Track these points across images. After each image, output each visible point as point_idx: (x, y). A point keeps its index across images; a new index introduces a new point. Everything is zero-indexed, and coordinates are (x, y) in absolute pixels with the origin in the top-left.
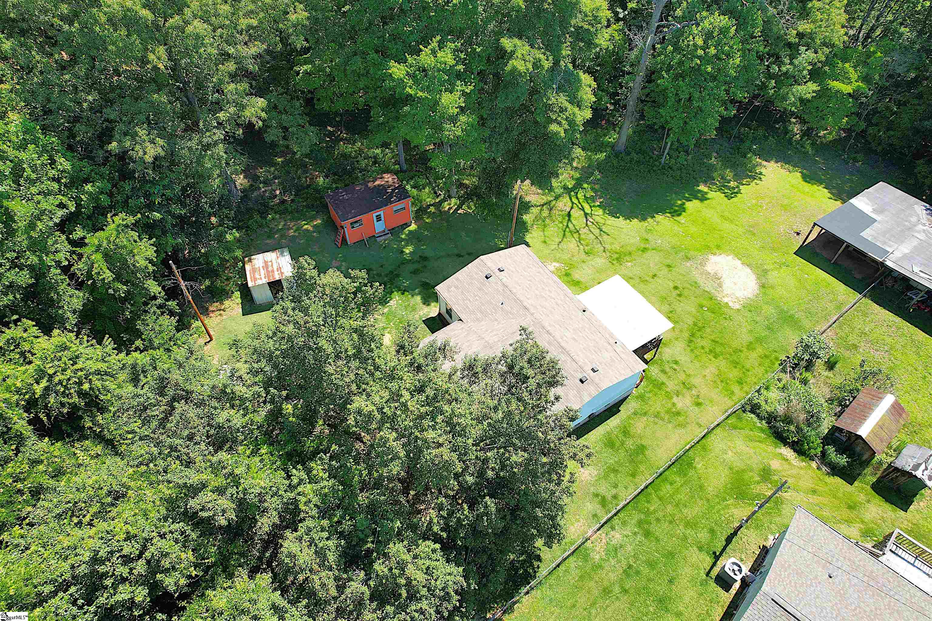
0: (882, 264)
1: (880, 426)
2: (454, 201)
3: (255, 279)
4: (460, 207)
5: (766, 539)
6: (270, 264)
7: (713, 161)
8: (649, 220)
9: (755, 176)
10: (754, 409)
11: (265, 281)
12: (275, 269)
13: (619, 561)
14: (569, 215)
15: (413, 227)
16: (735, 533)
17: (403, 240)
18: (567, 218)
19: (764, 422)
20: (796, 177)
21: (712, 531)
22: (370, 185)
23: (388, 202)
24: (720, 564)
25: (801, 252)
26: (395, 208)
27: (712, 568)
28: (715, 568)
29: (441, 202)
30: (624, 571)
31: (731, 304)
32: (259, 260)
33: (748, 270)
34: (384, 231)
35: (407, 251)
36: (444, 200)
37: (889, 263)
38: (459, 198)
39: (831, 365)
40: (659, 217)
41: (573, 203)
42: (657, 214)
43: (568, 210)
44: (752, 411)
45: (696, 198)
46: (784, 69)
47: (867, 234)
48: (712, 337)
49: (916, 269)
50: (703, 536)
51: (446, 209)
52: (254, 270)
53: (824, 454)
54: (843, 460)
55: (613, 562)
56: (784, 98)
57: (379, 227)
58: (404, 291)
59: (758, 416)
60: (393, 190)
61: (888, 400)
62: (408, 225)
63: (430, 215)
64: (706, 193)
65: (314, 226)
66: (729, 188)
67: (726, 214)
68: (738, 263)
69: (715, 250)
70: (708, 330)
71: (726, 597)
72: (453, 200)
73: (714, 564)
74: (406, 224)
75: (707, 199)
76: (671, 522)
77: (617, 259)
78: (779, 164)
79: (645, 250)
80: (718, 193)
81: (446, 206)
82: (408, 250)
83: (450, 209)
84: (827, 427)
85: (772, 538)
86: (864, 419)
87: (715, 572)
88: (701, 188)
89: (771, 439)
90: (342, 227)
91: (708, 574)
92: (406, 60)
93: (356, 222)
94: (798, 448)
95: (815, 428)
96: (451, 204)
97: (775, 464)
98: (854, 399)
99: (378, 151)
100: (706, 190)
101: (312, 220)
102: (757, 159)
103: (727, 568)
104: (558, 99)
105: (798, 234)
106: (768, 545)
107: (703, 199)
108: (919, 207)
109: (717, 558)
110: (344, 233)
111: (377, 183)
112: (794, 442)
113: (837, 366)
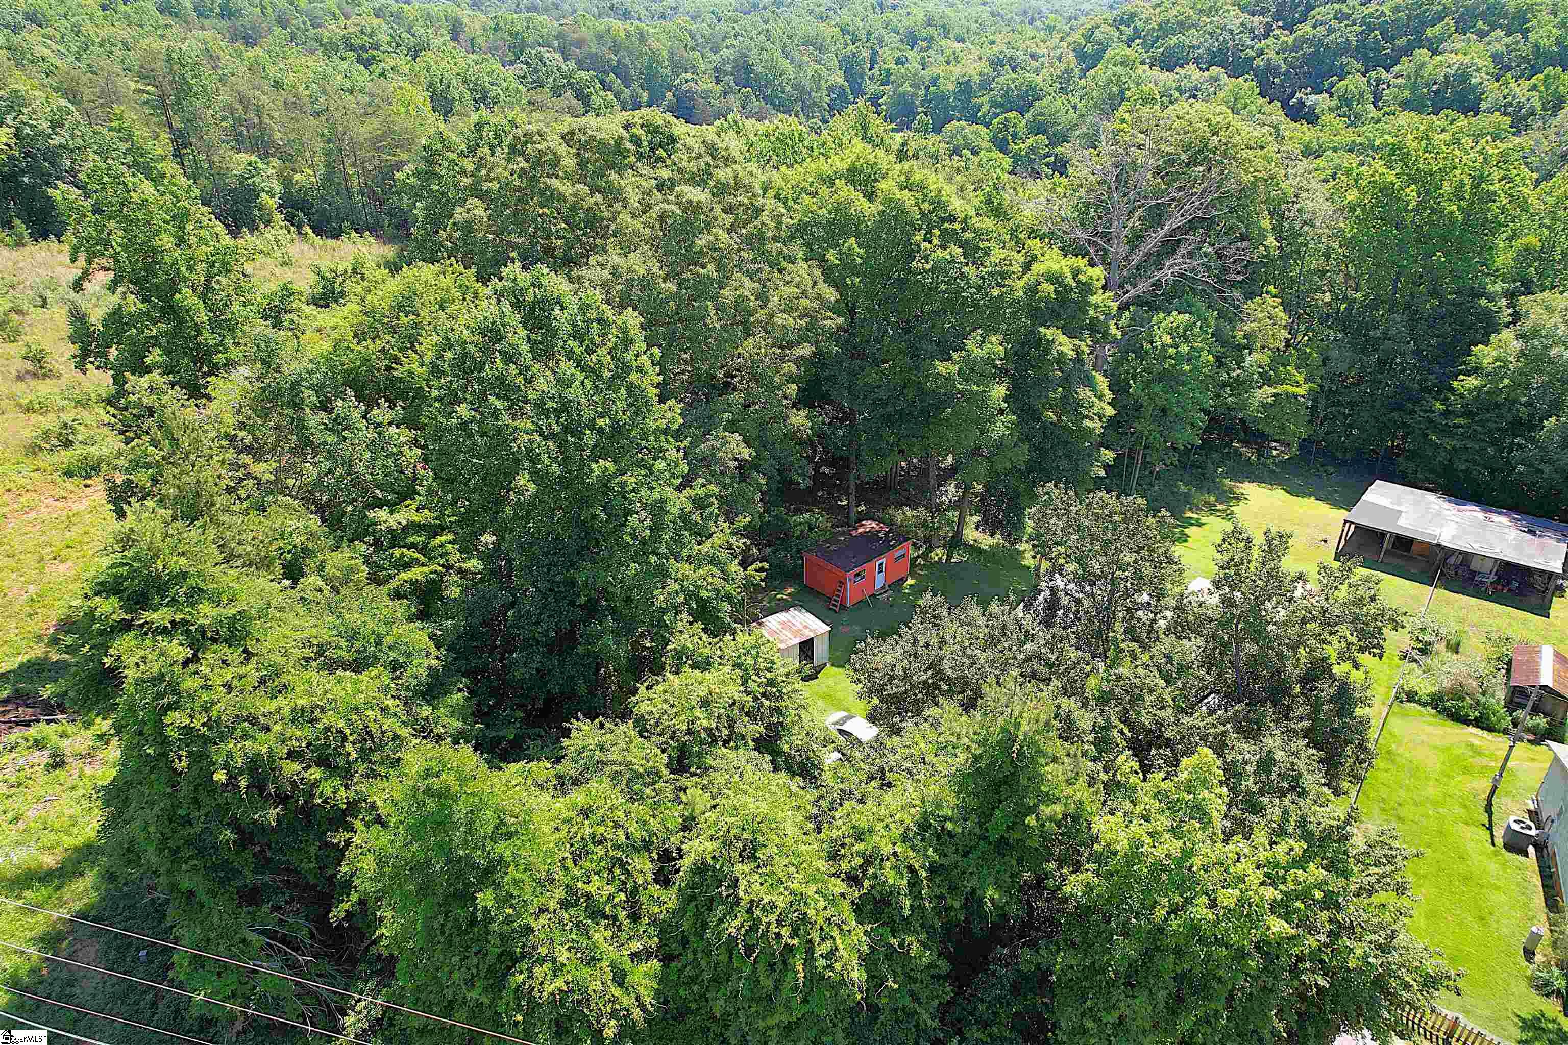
0: (1439, 545)
1: (1557, 673)
2: (939, 551)
3: (783, 641)
4: (949, 557)
5: (1526, 804)
6: (789, 624)
7: (1183, 489)
9: (1240, 498)
10: (1411, 697)
11: (795, 642)
15: (910, 581)
16: (1489, 805)
17: (908, 595)
19: (1429, 708)
20: (1279, 494)
21: (1465, 808)
23: (888, 546)
24: (1499, 833)
25: (1342, 556)
26: (897, 555)
27: (1492, 840)
28: (1496, 840)
29: (926, 554)
32: (773, 621)
34: (883, 588)
36: (931, 549)
37: (1445, 544)
38: (944, 546)
39: (1454, 649)
44: (1410, 701)
45: (1192, 524)
46: (1234, 374)
47: (1402, 522)
49: (1476, 546)
50: (1459, 811)
51: (936, 559)
52: (773, 633)
53: (1515, 723)
54: (1541, 721)
56: (1244, 406)
57: (880, 580)
59: (1419, 703)
60: (886, 534)
61: (1547, 653)
62: (903, 580)
63: (922, 567)
64: (1199, 519)
65: (789, 595)
66: (1219, 511)
71: (1531, 863)
73: (1492, 836)
74: (902, 579)
75: (1204, 524)
76: (1415, 805)
78: (1255, 484)
80: (1211, 517)
81: (934, 556)
83: (940, 559)
84: (1501, 694)
85: (1530, 802)
86: (1536, 673)
87: (1499, 841)
88: (1189, 514)
89: (1449, 723)
90: (842, 583)
91: (1493, 844)
92: (949, 358)
93: (858, 574)
94: (1483, 723)
95: (1493, 696)
96: (938, 554)
97: (1476, 742)
98: (1509, 664)
99: (807, 516)
100: (1195, 516)
101: (782, 589)
102: (1227, 481)
103: (1516, 827)
104: (1085, 393)
105: (1325, 541)
106: (1531, 807)
107: (1200, 525)
108: (1430, 497)
109: (1490, 829)
110: (845, 590)
111: (861, 530)
112: (1476, 719)
113: (1460, 650)
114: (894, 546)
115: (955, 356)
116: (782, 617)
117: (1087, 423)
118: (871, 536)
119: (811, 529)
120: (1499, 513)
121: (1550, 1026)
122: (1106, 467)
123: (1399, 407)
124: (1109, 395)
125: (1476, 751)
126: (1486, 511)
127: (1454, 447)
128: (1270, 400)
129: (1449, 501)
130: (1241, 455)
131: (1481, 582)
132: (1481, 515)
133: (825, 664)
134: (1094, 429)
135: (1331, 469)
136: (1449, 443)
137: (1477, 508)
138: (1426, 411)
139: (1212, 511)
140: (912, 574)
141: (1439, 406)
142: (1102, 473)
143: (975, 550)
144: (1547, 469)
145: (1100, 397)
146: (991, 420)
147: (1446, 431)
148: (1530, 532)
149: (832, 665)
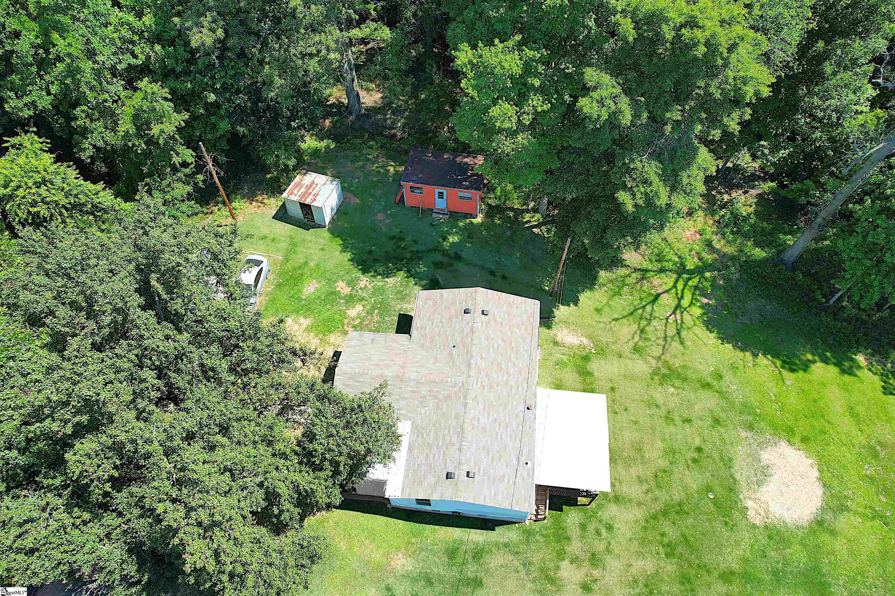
3: (294, 194)
4: (539, 226)
8: (748, 355)
11: (300, 199)
12: (313, 194)
14: (657, 296)
15: (478, 220)
18: (651, 298)
22: (459, 158)
23: (457, 184)
26: (460, 194)
29: (522, 212)
31: (751, 513)
32: (312, 178)
33: (819, 491)
34: (443, 210)
35: (451, 240)
38: (545, 216)
40: (763, 361)
41: (675, 286)
42: (764, 355)
43: (660, 291)
45: (839, 366)
48: (686, 532)
52: (300, 184)
57: (440, 204)
58: (411, 276)
60: (473, 175)
62: (473, 216)
63: (505, 218)
64: (859, 367)
67: (860, 409)
68: (814, 474)
69: (797, 440)
70: (690, 521)
72: (538, 216)
74: (471, 214)
77: (664, 376)
79: (707, 386)
80: (876, 378)
82: (453, 239)
83: (529, 222)
88: (859, 358)
93: (417, 188)
96: (533, 218)
101: (402, 164)
110: (403, 193)
111: (466, 160)
116: (321, 180)
133: (325, 227)
149: (328, 231)
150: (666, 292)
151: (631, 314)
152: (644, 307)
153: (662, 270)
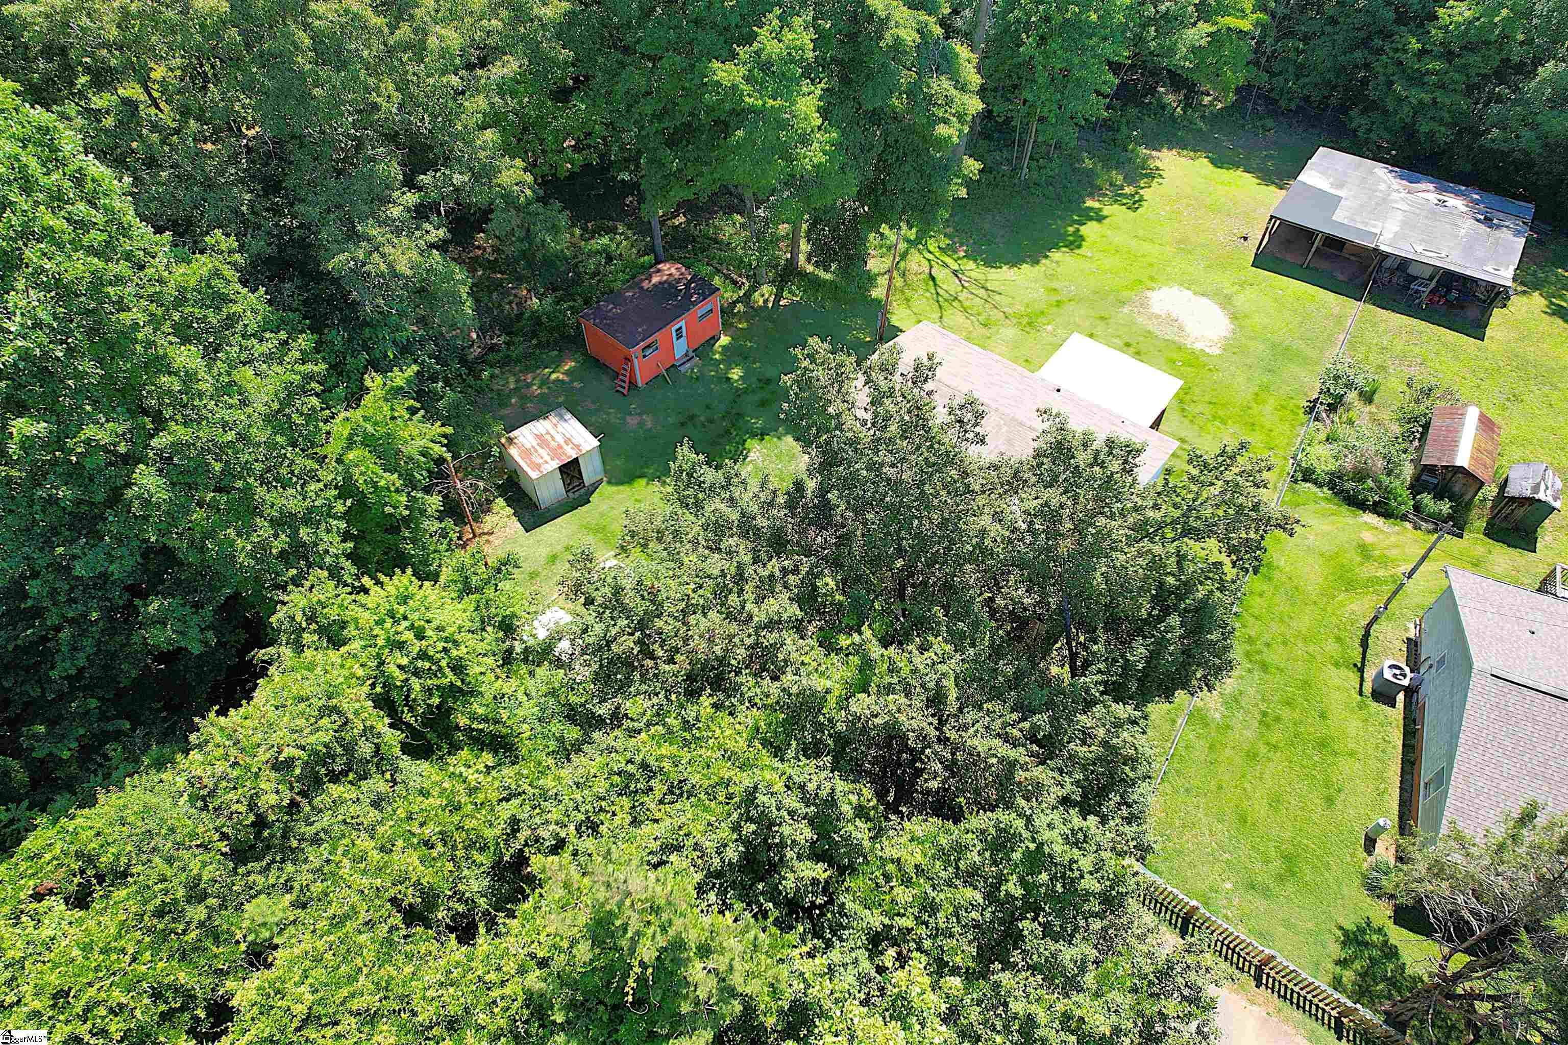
0: (1376, 250)
1: (1477, 449)
2: (766, 289)
3: (537, 467)
4: (779, 296)
5: (1407, 630)
6: (548, 437)
7: (1088, 163)
8: (1044, 261)
9: (1153, 175)
10: (1307, 475)
11: (555, 464)
12: (562, 443)
13: (1247, 712)
14: (932, 278)
15: (724, 340)
16: (1367, 635)
17: (720, 362)
18: (931, 283)
19: (1325, 489)
20: (1203, 164)
21: (1338, 639)
22: (646, 285)
23: (686, 305)
24: (1370, 674)
25: (1261, 261)
26: (700, 313)
27: (1361, 685)
28: (1365, 684)
29: (748, 295)
30: (1260, 723)
31: (1207, 350)
32: (526, 435)
33: (1204, 300)
34: (686, 355)
35: (735, 377)
36: (753, 289)
37: (1383, 248)
38: (772, 282)
39: (1368, 398)
40: (1055, 255)
41: (928, 260)
42: (1049, 250)
43: (927, 271)
44: (1305, 480)
45: (1091, 219)
47: (1340, 216)
48: (1207, 399)
49: (1419, 249)
50: (1332, 647)
51: (761, 303)
52: (527, 453)
53: (1417, 508)
54: (1445, 507)
55: (1240, 716)
56: (1171, 51)
57: (680, 348)
58: (762, 435)
59: (1315, 482)
60: (687, 285)
61: (1472, 415)
62: (715, 339)
63: (742, 317)
64: (1100, 210)
65: (566, 373)
66: (1125, 196)
67: (1141, 233)
68: (1189, 294)
69: (1150, 284)
70: (1197, 390)
71: (1396, 714)
73: (1362, 679)
74: (712, 338)
75: (1105, 217)
76: (1285, 643)
77: (1029, 324)
78: (1174, 152)
79: (1059, 304)
80: (1116, 206)
81: (758, 299)
82: (736, 374)
83: (766, 301)
84: (1408, 471)
85: (1412, 626)
86: (1452, 445)
87: (1368, 688)
88: (1090, 203)
89: (1344, 509)
90: (628, 359)
91: (1361, 693)
92: (734, 56)
93: (648, 346)
94: (1383, 510)
95: (1398, 476)
96: (765, 294)
97: (1368, 537)
98: (1426, 427)
99: (605, 240)
100: (1096, 205)
101: (557, 364)
102: (1143, 151)
103: (1388, 675)
104: (941, 85)
105: (1246, 239)
106: (1412, 636)
107: (1100, 219)
108: (1381, 171)
109: (1361, 670)
110: (633, 369)
111: (655, 279)
112: (1375, 503)
113: (1376, 397)
114: (695, 304)
115: (743, 52)
116: (540, 426)
117: (942, 130)
118: (668, 289)
119: (609, 259)
120: (1457, 194)
121: (1375, 937)
122: (968, 183)
123: (1365, 43)
124: (975, 80)
125: (1364, 550)
126: (1440, 190)
127: (1420, 102)
128: (1203, 42)
129: (1402, 177)
130: (1163, 107)
131: (1417, 292)
132: (1433, 197)
133: (601, 481)
134: (950, 137)
135: (1270, 123)
136: (1418, 95)
137: (1431, 186)
138: (1396, 50)
139: (1117, 198)
140: (727, 326)
141: (1414, 45)
142: (963, 193)
143: (814, 283)
144: (1526, 133)
145: (962, 87)
146: (805, 140)
147: (1417, 79)
148: (1488, 221)
149: (609, 482)
150: (931, 267)
151: (940, 307)
152: (938, 294)
153: (904, 256)
